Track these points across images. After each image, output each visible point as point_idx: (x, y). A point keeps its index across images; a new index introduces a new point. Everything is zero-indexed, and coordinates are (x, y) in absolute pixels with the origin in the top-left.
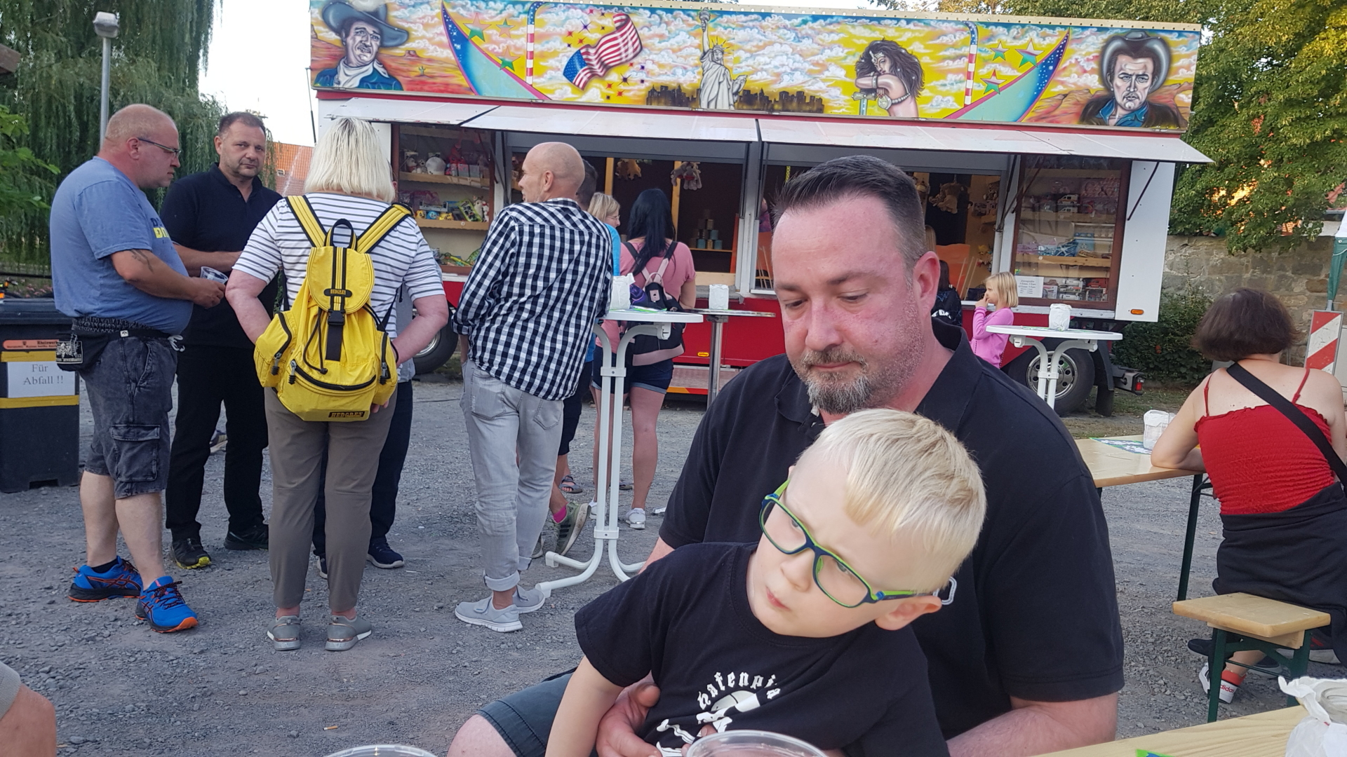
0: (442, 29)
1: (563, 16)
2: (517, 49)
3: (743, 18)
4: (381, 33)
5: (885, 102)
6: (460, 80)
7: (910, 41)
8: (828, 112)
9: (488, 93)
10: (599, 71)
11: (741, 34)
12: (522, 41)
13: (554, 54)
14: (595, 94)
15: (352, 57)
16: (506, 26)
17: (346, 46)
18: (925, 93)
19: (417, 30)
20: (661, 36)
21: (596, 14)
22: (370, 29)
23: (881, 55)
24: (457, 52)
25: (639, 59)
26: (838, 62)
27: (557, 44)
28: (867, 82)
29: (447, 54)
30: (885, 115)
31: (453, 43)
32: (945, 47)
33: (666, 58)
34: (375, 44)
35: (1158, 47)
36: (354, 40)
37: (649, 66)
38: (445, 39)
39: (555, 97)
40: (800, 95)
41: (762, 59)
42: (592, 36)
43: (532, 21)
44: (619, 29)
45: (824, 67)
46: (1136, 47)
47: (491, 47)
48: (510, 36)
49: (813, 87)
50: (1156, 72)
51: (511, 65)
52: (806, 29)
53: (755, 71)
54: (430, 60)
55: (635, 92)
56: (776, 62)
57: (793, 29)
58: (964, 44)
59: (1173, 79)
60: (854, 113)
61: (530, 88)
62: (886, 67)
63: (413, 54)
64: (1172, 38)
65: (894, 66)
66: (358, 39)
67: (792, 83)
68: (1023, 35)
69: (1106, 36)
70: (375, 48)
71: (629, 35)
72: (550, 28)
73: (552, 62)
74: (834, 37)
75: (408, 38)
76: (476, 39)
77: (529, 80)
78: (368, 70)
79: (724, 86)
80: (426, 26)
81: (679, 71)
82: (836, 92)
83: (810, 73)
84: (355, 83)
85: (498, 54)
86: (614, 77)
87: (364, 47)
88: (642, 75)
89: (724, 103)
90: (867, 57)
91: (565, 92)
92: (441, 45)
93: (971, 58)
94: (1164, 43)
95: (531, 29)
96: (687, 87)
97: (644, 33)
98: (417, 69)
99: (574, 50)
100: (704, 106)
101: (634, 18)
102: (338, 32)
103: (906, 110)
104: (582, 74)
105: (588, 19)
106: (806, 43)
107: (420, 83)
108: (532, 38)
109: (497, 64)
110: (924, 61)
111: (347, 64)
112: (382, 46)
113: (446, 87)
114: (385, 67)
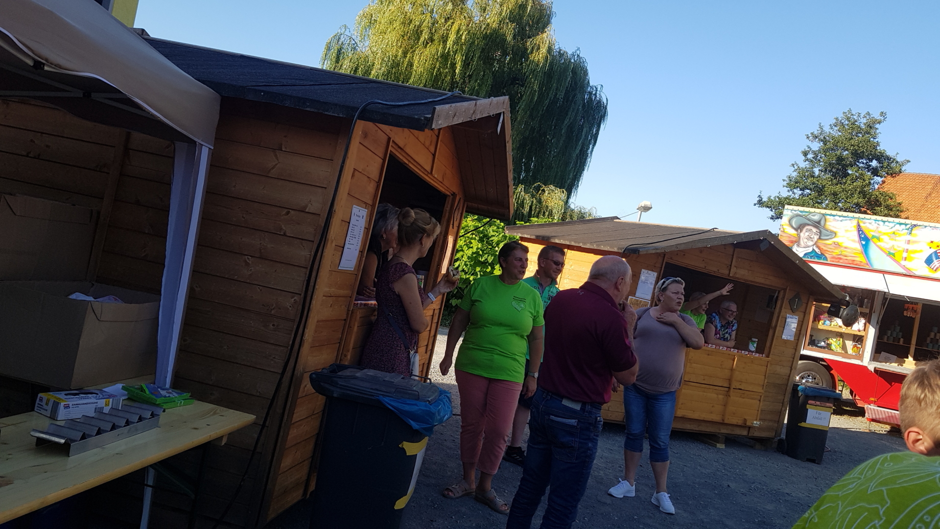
0: (855, 233)
1: (929, 232)
2: (899, 247)
4: (820, 232)
9: (876, 266)
12: (902, 243)
13: (920, 251)
15: (802, 242)
16: (894, 235)
17: (799, 237)
19: (841, 233)
22: (814, 230)
24: (863, 245)
27: (923, 246)
31: (861, 241)
34: (816, 237)
36: (804, 234)
38: (857, 239)
39: (918, 273)
43: (910, 233)
47: (883, 245)
48: (895, 240)
51: (894, 255)
54: (846, 248)
61: (904, 267)
63: (837, 245)
66: (807, 234)
70: (815, 239)
72: (921, 238)
73: (918, 255)
75: (835, 236)
76: (875, 240)
77: (903, 263)
78: (810, 250)
80: (847, 231)
85: (886, 249)
87: (810, 238)
91: (925, 271)
92: (854, 241)
95: (909, 237)
98: (837, 252)
99: (933, 250)
102: (796, 229)
104: (936, 263)
107: (838, 258)
108: (909, 242)
109: (886, 253)
111: (798, 246)
112: (820, 238)
113: (853, 262)
114: (819, 248)
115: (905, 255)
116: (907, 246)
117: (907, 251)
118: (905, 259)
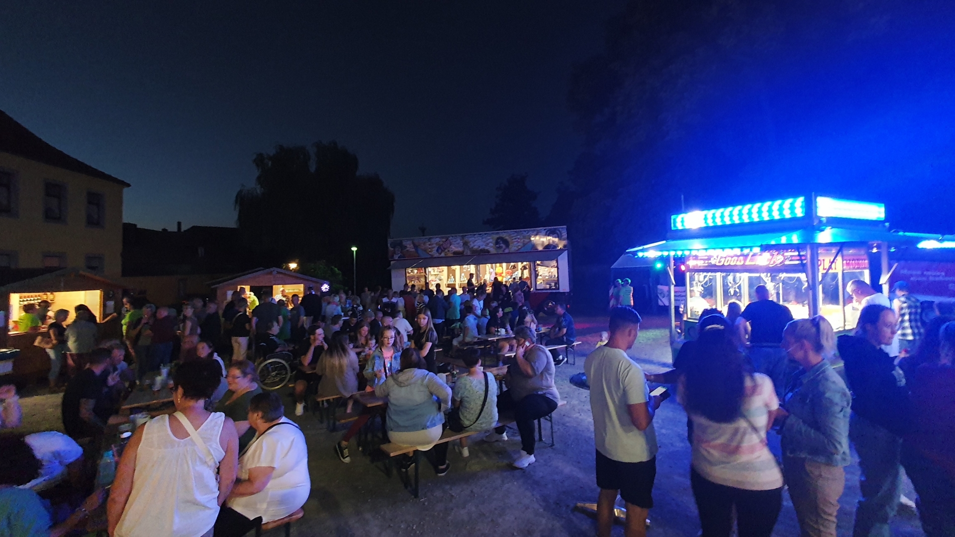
0: (412, 245)
1: (435, 240)
3: (470, 236)
4: (401, 247)
5: (502, 249)
6: (417, 255)
7: (506, 236)
8: (491, 253)
10: (443, 250)
11: (471, 239)
12: (428, 246)
13: (434, 248)
14: (443, 255)
16: (424, 243)
17: (394, 250)
18: (510, 247)
19: (408, 246)
20: (455, 241)
21: (442, 238)
22: (399, 247)
23: (500, 240)
25: (451, 246)
26: (491, 242)
27: (434, 245)
28: (497, 246)
29: (413, 250)
30: (502, 252)
32: (513, 237)
33: (456, 246)
34: (400, 250)
35: (558, 232)
36: (397, 249)
37: (453, 247)
40: (484, 250)
41: (475, 243)
42: (441, 243)
44: (446, 241)
45: (488, 244)
46: (554, 232)
47: (422, 248)
49: (487, 248)
50: (559, 236)
51: (426, 251)
52: (484, 236)
53: (475, 246)
54: (411, 252)
55: (451, 253)
56: (479, 244)
57: (481, 237)
58: (516, 236)
59: (563, 237)
60: (496, 252)
62: (501, 242)
64: (560, 230)
65: (503, 242)
67: (482, 248)
68: (528, 233)
69: (546, 231)
71: (449, 242)
72: (433, 242)
74: (490, 237)
76: (419, 246)
78: (399, 255)
79: (469, 250)
81: (459, 248)
82: (491, 249)
83: (485, 245)
84: (397, 258)
86: (446, 251)
87: (398, 251)
88: (452, 250)
89: (469, 253)
90: (497, 241)
91: (437, 255)
93: (519, 238)
94: (559, 231)
95: (429, 243)
96: (461, 251)
97: (452, 241)
99: (438, 246)
100: (465, 254)
101: (449, 239)
102: (393, 248)
103: (507, 251)
105: (440, 240)
106: (484, 240)
109: (423, 251)
110: (509, 240)
111: (395, 254)
112: (402, 250)
113: (414, 256)
114: (402, 254)
115: (430, 250)
116: (430, 247)
117: (430, 248)
118: (430, 252)
